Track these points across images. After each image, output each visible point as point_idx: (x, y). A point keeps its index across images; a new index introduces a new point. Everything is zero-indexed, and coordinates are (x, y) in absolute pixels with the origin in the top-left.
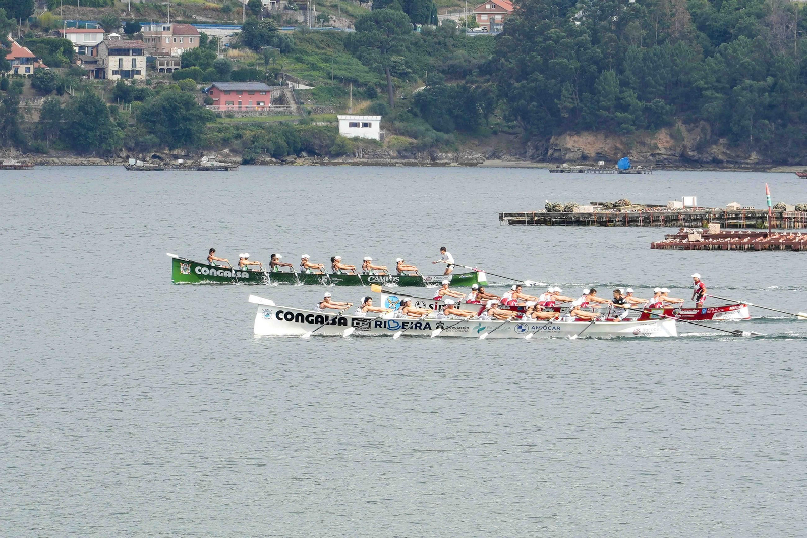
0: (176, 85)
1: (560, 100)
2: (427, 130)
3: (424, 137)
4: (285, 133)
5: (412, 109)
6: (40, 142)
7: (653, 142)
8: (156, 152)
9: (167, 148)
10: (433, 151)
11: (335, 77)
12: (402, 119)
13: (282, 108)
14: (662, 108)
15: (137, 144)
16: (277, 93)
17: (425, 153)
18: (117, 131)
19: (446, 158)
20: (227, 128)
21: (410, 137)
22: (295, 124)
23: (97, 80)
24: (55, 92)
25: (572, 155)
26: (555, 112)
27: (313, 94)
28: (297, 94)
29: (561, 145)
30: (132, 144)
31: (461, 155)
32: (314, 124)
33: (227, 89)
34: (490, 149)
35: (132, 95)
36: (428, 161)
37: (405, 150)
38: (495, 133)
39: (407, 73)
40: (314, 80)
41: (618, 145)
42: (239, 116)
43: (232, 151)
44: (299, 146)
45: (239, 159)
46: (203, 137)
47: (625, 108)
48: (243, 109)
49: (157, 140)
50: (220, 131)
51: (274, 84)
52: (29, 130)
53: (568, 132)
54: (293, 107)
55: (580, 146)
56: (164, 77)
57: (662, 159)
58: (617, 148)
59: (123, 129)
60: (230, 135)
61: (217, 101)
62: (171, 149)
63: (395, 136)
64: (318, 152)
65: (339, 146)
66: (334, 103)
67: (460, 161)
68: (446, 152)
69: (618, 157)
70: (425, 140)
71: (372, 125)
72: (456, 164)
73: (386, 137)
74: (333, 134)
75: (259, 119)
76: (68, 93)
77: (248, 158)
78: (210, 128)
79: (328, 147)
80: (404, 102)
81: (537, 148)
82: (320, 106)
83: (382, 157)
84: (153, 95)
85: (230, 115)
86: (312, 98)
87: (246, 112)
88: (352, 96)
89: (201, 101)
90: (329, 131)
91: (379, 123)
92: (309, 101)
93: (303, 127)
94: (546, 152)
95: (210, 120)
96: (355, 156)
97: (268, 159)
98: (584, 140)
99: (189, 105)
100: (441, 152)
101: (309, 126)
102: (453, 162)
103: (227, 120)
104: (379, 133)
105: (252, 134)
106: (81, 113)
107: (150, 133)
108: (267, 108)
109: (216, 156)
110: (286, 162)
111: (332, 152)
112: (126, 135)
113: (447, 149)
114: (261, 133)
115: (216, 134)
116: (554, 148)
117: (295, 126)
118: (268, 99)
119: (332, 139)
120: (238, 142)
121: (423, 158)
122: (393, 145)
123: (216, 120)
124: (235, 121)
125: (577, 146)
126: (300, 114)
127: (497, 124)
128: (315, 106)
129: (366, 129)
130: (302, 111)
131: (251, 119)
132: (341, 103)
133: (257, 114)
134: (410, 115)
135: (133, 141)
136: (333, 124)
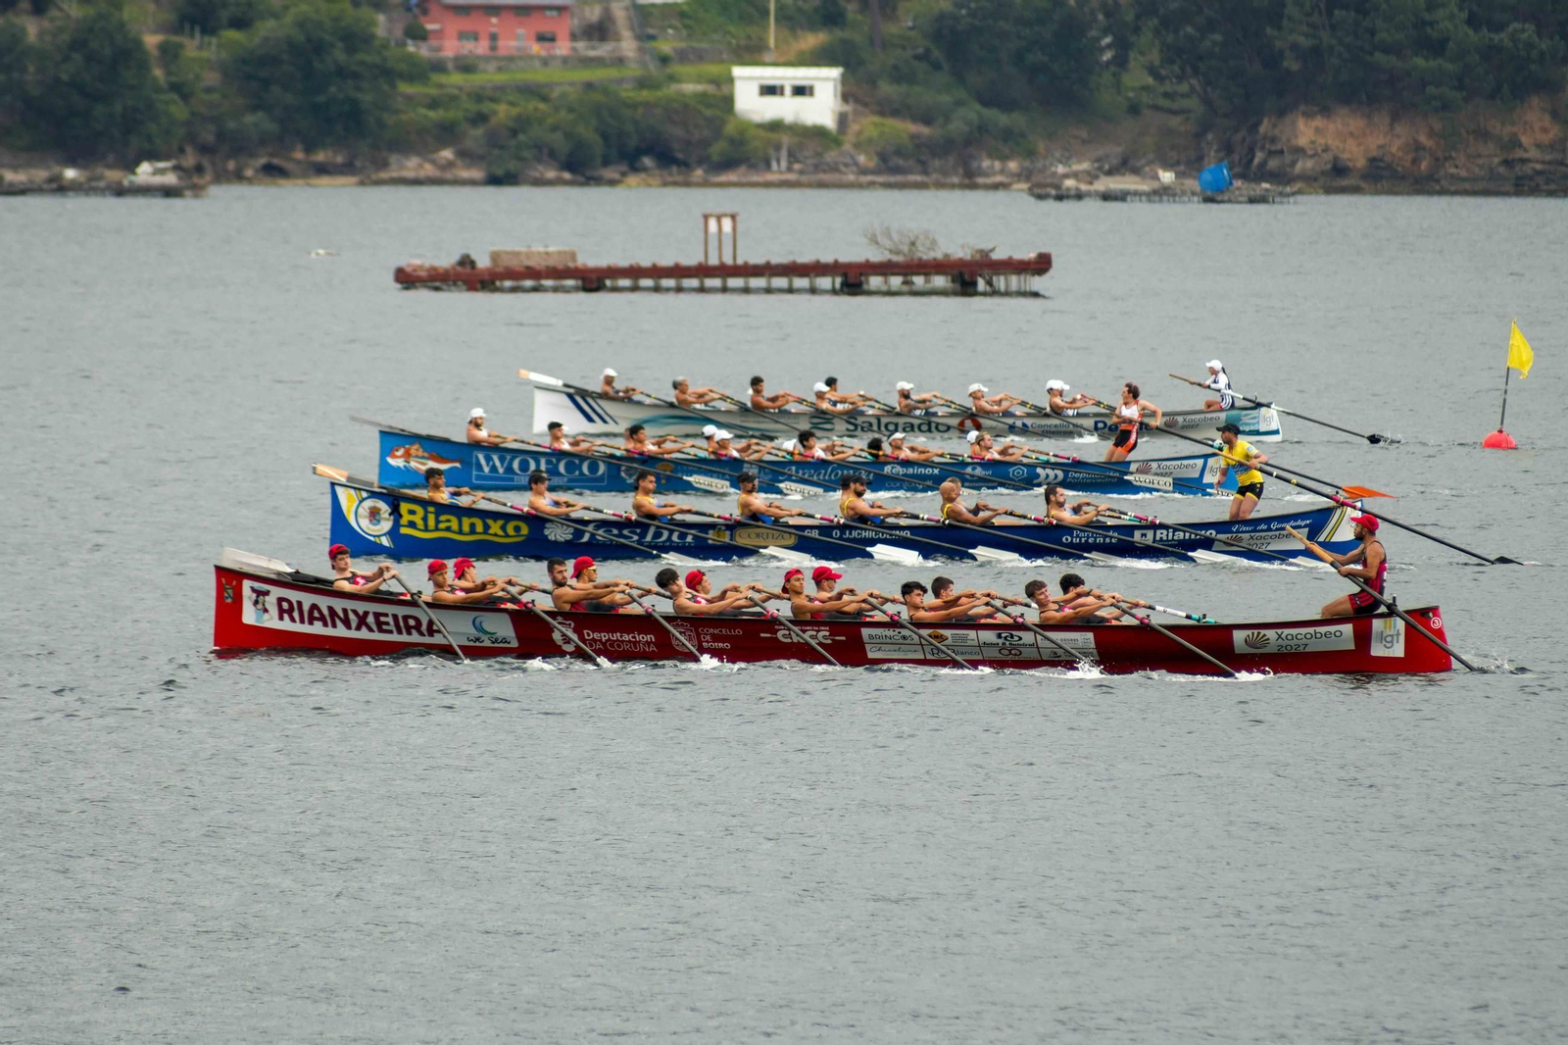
1: (1279, 28)
2: (959, 103)
3: (947, 119)
4: (597, 110)
5: (928, 51)
7: (1508, 129)
8: (271, 155)
9: (299, 147)
10: (971, 156)
12: (898, 76)
13: (603, 50)
14: (1530, 46)
15: (221, 136)
16: (593, 12)
17: (951, 160)
18: (167, 103)
19: (1002, 172)
20: (453, 98)
21: (915, 119)
22: (627, 93)
25: (1309, 164)
26: (1272, 60)
27: (683, 15)
28: (644, 14)
29: (1284, 139)
30: (208, 136)
31: (1039, 165)
32: (674, 87)
33: (460, 2)
34: (1115, 151)
35: (225, 15)
36: (956, 180)
37: (898, 152)
38: (1134, 110)
41: (1423, 139)
42: (491, 67)
43: (462, 154)
44: (633, 142)
45: (476, 174)
46: (389, 119)
47: (1436, 47)
48: (502, 52)
49: (271, 127)
50: (433, 104)
53: (1302, 108)
54: (628, 46)
55: (1330, 142)
57: (1530, 172)
58: (1418, 147)
59: (185, 97)
60: (460, 114)
61: (434, 32)
62: (309, 149)
63: (877, 119)
64: (680, 156)
65: (732, 141)
66: (734, 37)
67: (1037, 178)
68: (1004, 158)
69: (1423, 168)
70: (951, 127)
71: (817, 91)
72: (1025, 186)
73: (854, 121)
74: (718, 113)
75: (539, 76)
76: (61, 9)
77: (499, 172)
78: (409, 98)
79: (705, 144)
80: (913, 33)
81: (1228, 149)
82: (695, 44)
83: (834, 169)
84: (276, 16)
85: (466, 66)
86: (677, 24)
87: (511, 59)
88: (777, 20)
89: (399, 32)
90: (709, 106)
91: (835, 87)
92: (670, 31)
93: (645, 95)
94: (1250, 157)
95: (410, 78)
96: (768, 165)
97: (551, 174)
98: (1340, 126)
99: (356, 39)
100: (991, 156)
101: (659, 94)
102: (1019, 181)
103: (456, 79)
104: (833, 111)
105: (514, 111)
106: (77, 57)
107: (254, 108)
108: (562, 48)
109: (420, 166)
110: (598, 181)
111: (715, 158)
112: (193, 114)
113: (1007, 151)
114: (536, 109)
115: (423, 111)
116: (1267, 146)
117: (624, 94)
118: (563, 27)
119: (716, 126)
120: (478, 132)
121: (945, 173)
122: (870, 141)
123: (428, 79)
124: (477, 80)
125: (1321, 141)
126: (643, 64)
127: (1146, 88)
128: (682, 45)
129: (800, 100)
130: (647, 58)
131: (519, 76)
132: (749, 37)
133: (537, 64)
134: (921, 67)
135: (212, 128)
136: (725, 89)
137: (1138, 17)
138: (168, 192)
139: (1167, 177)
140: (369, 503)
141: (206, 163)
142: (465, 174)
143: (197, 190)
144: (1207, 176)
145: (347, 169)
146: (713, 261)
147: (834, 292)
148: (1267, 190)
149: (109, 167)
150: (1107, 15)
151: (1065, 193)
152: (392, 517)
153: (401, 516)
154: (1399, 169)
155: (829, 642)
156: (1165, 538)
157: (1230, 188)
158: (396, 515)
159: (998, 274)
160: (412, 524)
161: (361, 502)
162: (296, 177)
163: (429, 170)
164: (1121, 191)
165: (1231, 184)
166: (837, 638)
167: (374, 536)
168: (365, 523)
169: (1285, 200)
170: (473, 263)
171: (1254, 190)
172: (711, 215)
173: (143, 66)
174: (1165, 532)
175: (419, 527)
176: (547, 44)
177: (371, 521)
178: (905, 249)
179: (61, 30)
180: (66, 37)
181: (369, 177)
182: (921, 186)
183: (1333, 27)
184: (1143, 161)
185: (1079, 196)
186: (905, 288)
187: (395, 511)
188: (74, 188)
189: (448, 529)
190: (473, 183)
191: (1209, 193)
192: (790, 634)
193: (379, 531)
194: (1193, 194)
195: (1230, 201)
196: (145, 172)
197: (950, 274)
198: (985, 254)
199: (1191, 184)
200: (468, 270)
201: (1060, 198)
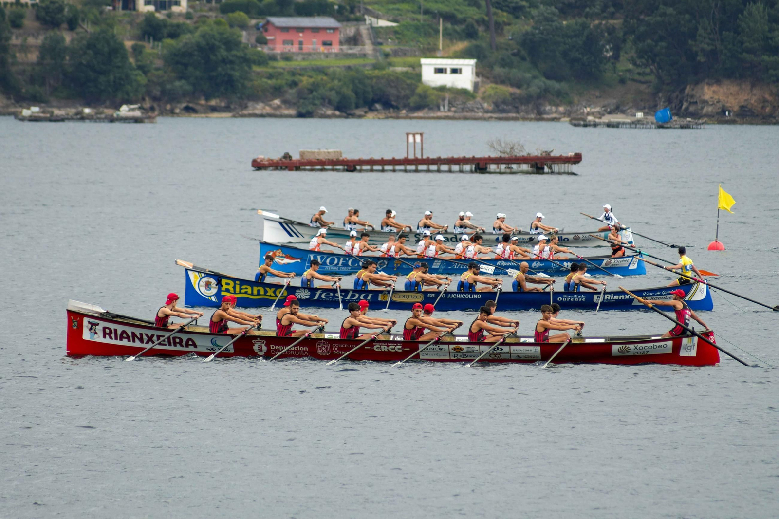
0: (223, 20)
1: (696, 41)
2: (534, 77)
3: (529, 86)
4: (353, 80)
5: (519, 51)
6: (37, 87)
8: (189, 102)
9: (203, 98)
10: (541, 104)
11: (427, 12)
12: (504, 63)
13: (356, 50)
15: (163, 92)
16: (351, 31)
17: (530, 106)
18: (136, 75)
19: (556, 112)
20: (280, 74)
21: (512, 85)
22: (368, 71)
23: (125, 12)
24: (65, 25)
25: (710, 109)
26: (692, 56)
27: (396, 32)
28: (376, 32)
29: (697, 96)
30: (157, 92)
31: (575, 108)
32: (391, 69)
33: (284, 25)
34: (612, 102)
35: (165, 31)
36: (533, 116)
37: (504, 102)
38: (622, 81)
39: (521, 8)
40: (401, 15)
41: (767, 96)
42: (300, 58)
43: (285, 102)
44: (371, 96)
45: (292, 112)
46: (248, 84)
47: (774, 50)
48: (305, 51)
49: (189, 88)
50: (270, 77)
51: (348, 20)
52: (23, 72)
53: (707, 81)
54: (368, 48)
55: (720, 98)
56: (211, 10)
58: (765, 101)
59: (145, 73)
60: (284, 82)
61: (271, 40)
62: (208, 99)
63: (493, 85)
64: (394, 103)
65: (420, 96)
66: (422, 44)
67: (573, 115)
68: (557, 105)
69: (767, 111)
70: (531, 89)
71: (463, 71)
72: (567, 119)
73: (482, 86)
74: (414, 82)
75: (323, 62)
76: (83, 28)
77: (304, 111)
78: (258, 73)
79: (407, 97)
80: (511, 42)
81: (669, 101)
82: (402, 47)
83: (472, 111)
84: (191, 32)
85: (287, 58)
86: (393, 37)
87: (309, 54)
88: (443, 35)
89: (253, 40)
90: (409, 78)
91: (472, 69)
92: (390, 40)
93: (377, 72)
94: (680, 105)
95: (259, 64)
96: (439, 109)
97: (329, 112)
98: (726, 90)
99: (231, 44)
100: (550, 104)
101: (384, 72)
102: (564, 117)
103: (282, 64)
104: (471, 81)
105: (311, 80)
106: (90, 52)
107: (180, 78)
108: (335, 49)
109: (264, 108)
110: (353, 116)
111: (412, 104)
112: (149, 81)
113: (558, 101)
114: (322, 79)
115: (265, 80)
116: (689, 100)
117: (366, 72)
118: (336, 38)
119: (412, 88)
120: (293, 91)
121: (527, 113)
122: (490, 96)
123: (267, 64)
124: (293, 64)
125: (716, 97)
126: (376, 57)
127: (629, 71)
128: (396, 47)
129: (456, 76)
130: (378, 54)
131: (313, 63)
132: (429, 44)
133: (322, 56)
134: (515, 59)
135: (159, 88)
136: (417, 69)
137: (625, 34)
138: (137, 120)
139: (640, 115)
140: (205, 279)
141: (155, 105)
142: (286, 112)
143: (151, 119)
144: (659, 114)
145: (227, 109)
146: (411, 157)
147: (471, 172)
148: (690, 122)
149: (106, 107)
150: (609, 34)
151: (588, 123)
152: (217, 286)
153: (222, 286)
154: (755, 111)
155: (401, 351)
156: (609, 299)
157: (671, 120)
158: (219, 285)
159: (554, 164)
160: (227, 290)
161: (201, 279)
162: (201, 113)
163: (268, 110)
164: (616, 122)
165: (671, 118)
166: (405, 349)
167: (208, 296)
168: (203, 289)
169: (699, 126)
170: (290, 157)
171: (683, 122)
172: (410, 134)
173: (124, 57)
174: (609, 296)
175: (231, 292)
176: (328, 47)
177: (206, 288)
178: (508, 150)
179: (82, 38)
180: (85, 42)
181: (238, 113)
182: (515, 119)
183: (722, 41)
184: (627, 107)
185: (595, 125)
186: (508, 171)
187: (219, 284)
188: (90, 118)
189: (246, 293)
190: (290, 116)
191: (660, 123)
192: (381, 347)
193: (210, 293)
194: (652, 123)
195: (670, 127)
196: (124, 110)
197: (530, 163)
198: (548, 154)
199: (651, 118)
200: (288, 161)
201: (585, 126)
